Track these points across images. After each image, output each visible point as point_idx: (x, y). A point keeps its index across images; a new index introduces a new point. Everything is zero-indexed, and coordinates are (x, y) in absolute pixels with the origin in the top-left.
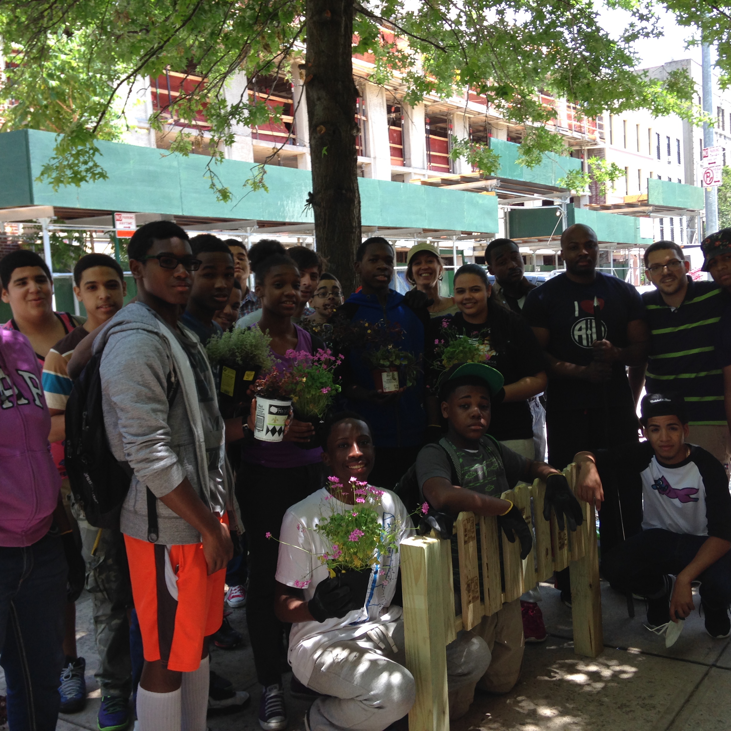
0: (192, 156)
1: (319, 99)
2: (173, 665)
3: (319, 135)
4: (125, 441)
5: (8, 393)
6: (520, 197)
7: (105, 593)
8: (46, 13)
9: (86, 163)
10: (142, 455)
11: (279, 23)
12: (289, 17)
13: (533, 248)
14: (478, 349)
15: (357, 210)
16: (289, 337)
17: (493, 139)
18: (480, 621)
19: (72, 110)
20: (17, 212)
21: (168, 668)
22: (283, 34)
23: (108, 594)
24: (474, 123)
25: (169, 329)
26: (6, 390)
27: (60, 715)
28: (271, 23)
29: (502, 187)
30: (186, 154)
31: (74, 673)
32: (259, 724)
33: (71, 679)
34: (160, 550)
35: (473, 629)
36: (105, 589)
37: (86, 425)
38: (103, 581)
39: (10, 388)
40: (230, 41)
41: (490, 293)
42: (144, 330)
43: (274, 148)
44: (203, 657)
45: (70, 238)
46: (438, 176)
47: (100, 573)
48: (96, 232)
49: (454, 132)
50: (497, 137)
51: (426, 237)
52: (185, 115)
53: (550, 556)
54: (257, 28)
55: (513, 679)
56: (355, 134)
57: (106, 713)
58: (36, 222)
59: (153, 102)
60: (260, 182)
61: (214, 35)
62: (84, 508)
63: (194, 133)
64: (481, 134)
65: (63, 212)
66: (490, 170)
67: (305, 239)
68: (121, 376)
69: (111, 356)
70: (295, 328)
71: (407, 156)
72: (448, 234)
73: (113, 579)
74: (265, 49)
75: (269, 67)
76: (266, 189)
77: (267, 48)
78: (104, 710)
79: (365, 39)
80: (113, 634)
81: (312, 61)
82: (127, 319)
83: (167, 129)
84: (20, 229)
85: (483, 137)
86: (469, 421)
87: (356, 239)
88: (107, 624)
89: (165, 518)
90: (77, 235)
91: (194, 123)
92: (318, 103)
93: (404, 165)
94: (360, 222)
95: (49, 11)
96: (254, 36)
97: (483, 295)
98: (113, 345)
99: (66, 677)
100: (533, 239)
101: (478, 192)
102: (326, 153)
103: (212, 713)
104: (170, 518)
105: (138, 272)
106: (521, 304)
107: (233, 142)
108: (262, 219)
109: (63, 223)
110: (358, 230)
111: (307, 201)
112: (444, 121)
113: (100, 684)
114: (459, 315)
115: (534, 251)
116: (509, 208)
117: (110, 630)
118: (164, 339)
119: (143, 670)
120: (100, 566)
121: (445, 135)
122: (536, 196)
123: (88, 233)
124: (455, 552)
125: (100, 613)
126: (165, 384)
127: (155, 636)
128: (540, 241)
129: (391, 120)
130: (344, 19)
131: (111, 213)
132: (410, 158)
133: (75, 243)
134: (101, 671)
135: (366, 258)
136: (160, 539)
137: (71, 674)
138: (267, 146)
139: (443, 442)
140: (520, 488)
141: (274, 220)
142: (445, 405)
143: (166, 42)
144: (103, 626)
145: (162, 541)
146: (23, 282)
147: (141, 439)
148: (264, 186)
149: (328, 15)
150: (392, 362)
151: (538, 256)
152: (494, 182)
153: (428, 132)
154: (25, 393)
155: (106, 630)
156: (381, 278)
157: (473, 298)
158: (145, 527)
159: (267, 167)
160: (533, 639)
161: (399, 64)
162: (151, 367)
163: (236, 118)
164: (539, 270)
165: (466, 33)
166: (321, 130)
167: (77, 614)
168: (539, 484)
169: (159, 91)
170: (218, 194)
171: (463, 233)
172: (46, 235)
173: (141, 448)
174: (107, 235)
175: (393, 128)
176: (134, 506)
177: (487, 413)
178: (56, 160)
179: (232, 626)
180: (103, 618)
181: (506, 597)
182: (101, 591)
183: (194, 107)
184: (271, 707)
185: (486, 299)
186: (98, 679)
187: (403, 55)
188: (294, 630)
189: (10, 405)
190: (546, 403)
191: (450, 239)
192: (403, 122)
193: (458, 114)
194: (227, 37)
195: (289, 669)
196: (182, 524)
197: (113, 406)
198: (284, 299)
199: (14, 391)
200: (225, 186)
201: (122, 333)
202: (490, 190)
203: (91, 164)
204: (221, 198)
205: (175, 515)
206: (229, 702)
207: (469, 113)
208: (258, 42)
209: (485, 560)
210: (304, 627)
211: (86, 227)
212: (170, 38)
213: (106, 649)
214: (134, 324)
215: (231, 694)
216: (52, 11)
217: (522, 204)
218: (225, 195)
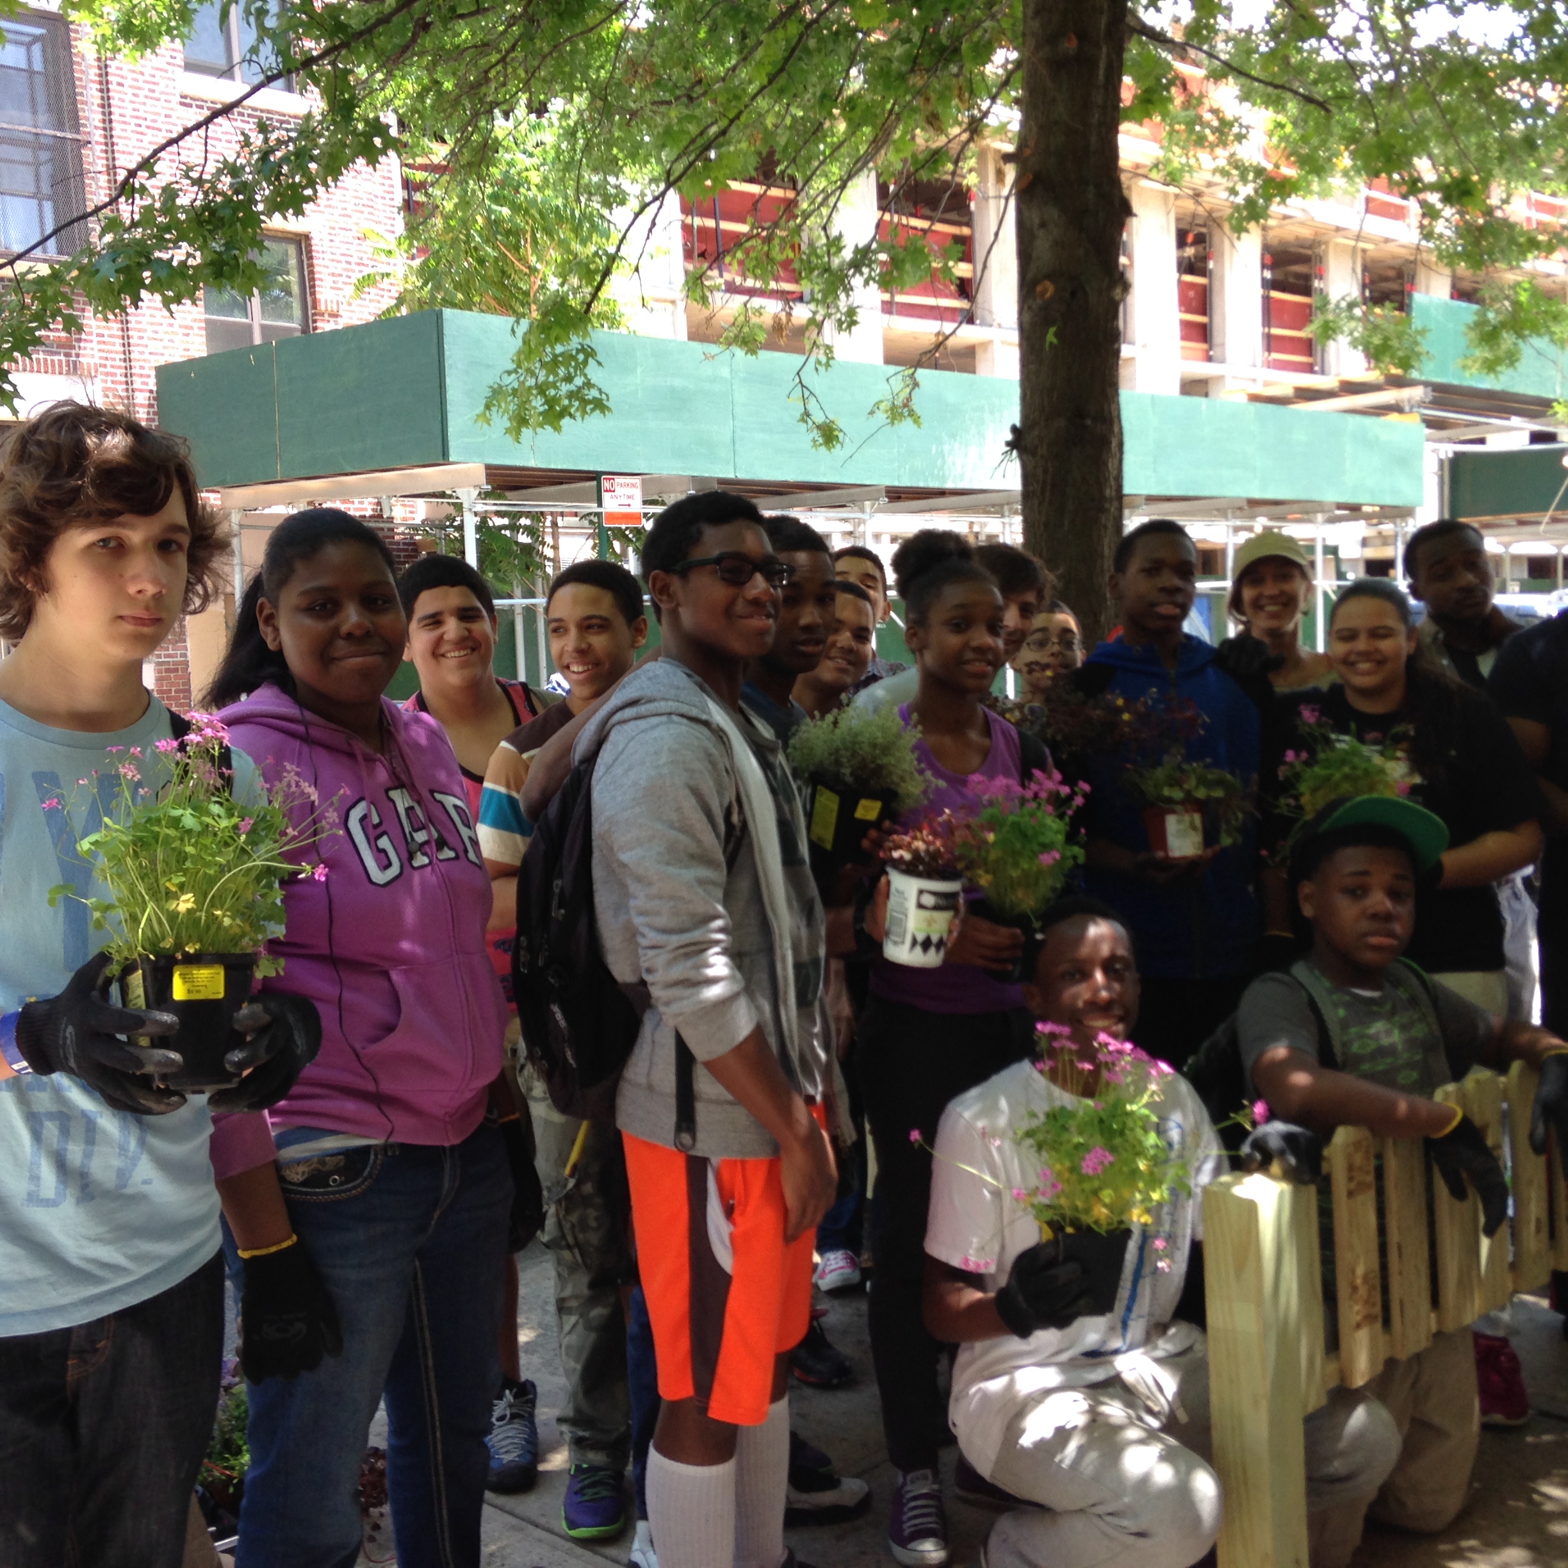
0: (764, 354)
1: (1043, 225)
2: (719, 1409)
3: (1039, 301)
4: (643, 942)
5: (421, 837)
6: (1477, 424)
7: (576, 1251)
8: (492, 74)
9: (569, 379)
10: (679, 971)
11: (961, 68)
12: (984, 53)
13: (1506, 539)
14: (1382, 771)
15: (1116, 462)
16: (974, 735)
17: (1418, 298)
18: (1380, 1368)
19: (529, 267)
20: (418, 475)
21: (712, 1414)
22: (970, 90)
23: (582, 1255)
24: (1374, 261)
25: (729, 714)
26: (416, 830)
27: (488, 1495)
28: (945, 67)
29: (1436, 403)
30: (752, 351)
31: (515, 1411)
32: (889, 1552)
33: (509, 1423)
34: (697, 1168)
35: (1366, 1386)
36: (578, 1244)
37: (560, 907)
38: (573, 1226)
39: (422, 827)
40: (858, 111)
41: (1413, 644)
42: (682, 716)
43: (938, 334)
44: (775, 1397)
45: (514, 528)
46: (1287, 382)
47: (568, 1211)
48: (562, 514)
49: (1326, 284)
50: (1427, 291)
51: (1253, 517)
52: (758, 272)
53: (1545, 1235)
54: (916, 80)
55: (1453, 1503)
56: (1117, 298)
57: (580, 1499)
58: (450, 497)
59: (685, 244)
60: (905, 405)
61: (828, 98)
62: (548, 1077)
63: (772, 308)
64: (1394, 286)
65: (502, 475)
66: (1405, 364)
67: (983, 525)
68: (637, 810)
69: (618, 770)
70: (986, 716)
71: (1217, 339)
72: (1306, 510)
73: (593, 1224)
74: (930, 123)
75: (936, 162)
76: (917, 420)
77: (934, 122)
78: (576, 1493)
79: (1146, 91)
80: (592, 1337)
81: (1031, 143)
82: (648, 693)
83: (718, 299)
84: (420, 511)
85: (1395, 292)
86: (1365, 925)
87: (1110, 524)
88: (581, 1315)
89: (710, 1101)
90: (524, 521)
91: (773, 285)
92: (1041, 233)
93: (1209, 359)
94: (1120, 487)
95: (499, 67)
96: (908, 98)
97: (1398, 645)
98: (621, 747)
99: (499, 1419)
100: (1506, 519)
101: (1378, 415)
102: (1055, 341)
103: (794, 1519)
104: (718, 1102)
105: (669, 595)
106: (1486, 665)
107: (854, 323)
108: (896, 484)
109: (500, 497)
110: (1116, 504)
111: (1008, 444)
112: (1305, 260)
113: (567, 1437)
114: (1337, 690)
115: (1507, 545)
116: (1448, 450)
117: (589, 1327)
118: (720, 735)
119: (660, 1417)
120: (568, 1197)
121: (1307, 291)
122: (1516, 421)
123: (549, 518)
124: (1326, 1214)
125: (567, 1292)
126: (722, 828)
127: (684, 1344)
128: (1522, 523)
129: (1186, 262)
130: (1104, 50)
131: (594, 476)
132: (1223, 345)
133: (524, 539)
134: (569, 1412)
135: (1135, 566)
136: (699, 1145)
137: (508, 1413)
138: (925, 330)
139: (1300, 970)
140: (1478, 1082)
141: (921, 484)
142: (1307, 888)
143: (732, 121)
144: (573, 1319)
145: (700, 1150)
146: (435, 620)
147: (676, 940)
148: (912, 413)
149: (1070, 45)
150: (1188, 793)
151: (1516, 559)
152: (1417, 393)
153: (1268, 285)
154: (451, 839)
155: (580, 1328)
156: (1166, 609)
157: (1377, 651)
158: (669, 1118)
159: (922, 374)
160: (1498, 1418)
161: (1211, 138)
162: (696, 793)
163: (862, 274)
164: (1517, 589)
165: (1372, 65)
166: (1045, 291)
167: (522, 1291)
168: (1522, 1074)
169: (698, 222)
170: (815, 434)
171: (1340, 506)
172: (471, 524)
173: (675, 959)
174: (586, 523)
175: (1188, 278)
176: (649, 1074)
177: (1405, 910)
178: (513, 376)
179: (830, 1338)
180: (574, 1304)
181: (1440, 1321)
182: (569, 1247)
183: (778, 255)
184: (916, 1517)
185: (1404, 659)
186: (565, 1428)
187: (1222, 121)
188: (963, 1357)
189: (426, 860)
190: (1541, 892)
191: (1310, 521)
192: (1211, 265)
193: (1337, 245)
194: (851, 103)
195: (951, 1440)
196: (740, 1115)
197: (617, 870)
198: (969, 655)
199: (429, 833)
200: (831, 417)
201: (639, 722)
202: (1407, 409)
203: (579, 381)
204: (821, 440)
205: (730, 1097)
206: (826, 1498)
207: (1367, 240)
208: (915, 110)
209: (1394, 1236)
210: (985, 1353)
211: (547, 507)
212: (740, 113)
213: (579, 1367)
214: (663, 703)
215: (832, 1483)
216: (505, 69)
217: (1482, 441)
218: (829, 435)
